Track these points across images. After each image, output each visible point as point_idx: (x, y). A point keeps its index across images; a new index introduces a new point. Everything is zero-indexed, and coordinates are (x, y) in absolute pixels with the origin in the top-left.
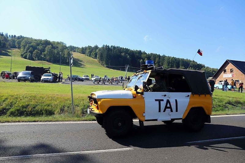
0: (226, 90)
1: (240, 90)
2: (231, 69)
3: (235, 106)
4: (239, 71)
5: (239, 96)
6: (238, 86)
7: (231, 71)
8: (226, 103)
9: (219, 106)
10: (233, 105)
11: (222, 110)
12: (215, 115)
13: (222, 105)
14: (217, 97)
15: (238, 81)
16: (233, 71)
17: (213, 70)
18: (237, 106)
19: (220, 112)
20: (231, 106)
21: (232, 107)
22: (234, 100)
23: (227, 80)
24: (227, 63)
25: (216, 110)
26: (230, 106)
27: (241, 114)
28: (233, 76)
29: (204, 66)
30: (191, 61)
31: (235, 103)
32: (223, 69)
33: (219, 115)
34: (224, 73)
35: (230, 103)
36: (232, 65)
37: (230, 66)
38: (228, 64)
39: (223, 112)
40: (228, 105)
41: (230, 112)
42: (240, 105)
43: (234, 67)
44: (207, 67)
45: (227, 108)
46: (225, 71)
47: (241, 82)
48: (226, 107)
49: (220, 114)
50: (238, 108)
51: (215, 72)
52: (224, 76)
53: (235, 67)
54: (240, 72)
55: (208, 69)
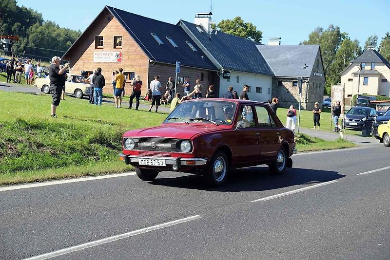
0: (99, 102)
2: (115, 38)
3: (114, 148)
4: (136, 45)
6: (129, 90)
7: (115, 45)
8: (92, 141)
9: (73, 150)
10: (110, 145)
11: (78, 162)
12: (54, 179)
13: (79, 148)
14: (69, 122)
15: (132, 75)
16: (120, 44)
17: (68, 36)
18: (119, 150)
19: (72, 169)
20: (105, 148)
21: (108, 152)
22: (114, 131)
23: (100, 70)
24: (105, 16)
25: (60, 162)
26: (102, 149)
28: (120, 60)
29: (37, 19)
31: (115, 140)
32: (92, 35)
33: (66, 177)
34: (96, 46)
35: (101, 140)
36: (120, 24)
37: (113, 28)
38: (110, 19)
39: (78, 168)
40: (96, 145)
41: (97, 167)
43: (125, 31)
44: (50, 24)
45: (94, 157)
46: (99, 42)
47: (137, 79)
48: (90, 153)
49: (70, 174)
51: (72, 41)
52: (95, 56)
53: (128, 33)
54: (139, 48)
55: (51, 29)
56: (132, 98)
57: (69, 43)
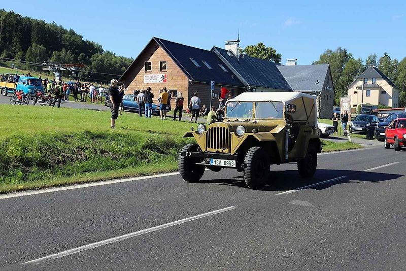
0: (149, 116)
1: (178, 116)
2: (161, 63)
3: (162, 152)
4: (178, 68)
5: (174, 129)
6: (173, 105)
7: (161, 68)
8: (145, 147)
9: (129, 154)
10: (159, 150)
11: (135, 164)
12: (115, 178)
13: (134, 153)
14: (125, 132)
15: (175, 93)
16: (165, 67)
17: (123, 62)
18: (166, 154)
19: (129, 170)
20: (155, 153)
21: (157, 156)
22: (163, 137)
23: (149, 89)
24: (153, 46)
25: (120, 164)
26: (152, 154)
27: (171, 171)
28: (165, 81)
29: (98, 50)
30: (65, 32)
31: (163, 146)
32: (143, 61)
33: (125, 177)
34: (146, 70)
35: (152, 146)
36: (165, 52)
37: (160, 55)
38: (156, 48)
39: (134, 170)
40: (148, 151)
41: (150, 168)
42: (173, 151)
43: (169, 57)
44: (108, 54)
45: (146, 160)
46: (148, 66)
47: (180, 96)
48: (143, 157)
49: (128, 174)
50: (169, 157)
51: (126, 66)
52: (145, 78)
53: (171, 59)
54: (181, 71)
55: (109, 58)
56: (176, 111)
57: (123, 68)
